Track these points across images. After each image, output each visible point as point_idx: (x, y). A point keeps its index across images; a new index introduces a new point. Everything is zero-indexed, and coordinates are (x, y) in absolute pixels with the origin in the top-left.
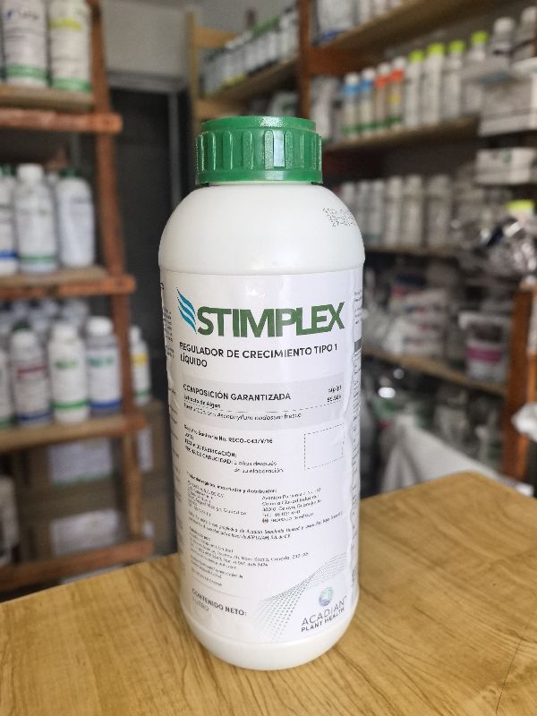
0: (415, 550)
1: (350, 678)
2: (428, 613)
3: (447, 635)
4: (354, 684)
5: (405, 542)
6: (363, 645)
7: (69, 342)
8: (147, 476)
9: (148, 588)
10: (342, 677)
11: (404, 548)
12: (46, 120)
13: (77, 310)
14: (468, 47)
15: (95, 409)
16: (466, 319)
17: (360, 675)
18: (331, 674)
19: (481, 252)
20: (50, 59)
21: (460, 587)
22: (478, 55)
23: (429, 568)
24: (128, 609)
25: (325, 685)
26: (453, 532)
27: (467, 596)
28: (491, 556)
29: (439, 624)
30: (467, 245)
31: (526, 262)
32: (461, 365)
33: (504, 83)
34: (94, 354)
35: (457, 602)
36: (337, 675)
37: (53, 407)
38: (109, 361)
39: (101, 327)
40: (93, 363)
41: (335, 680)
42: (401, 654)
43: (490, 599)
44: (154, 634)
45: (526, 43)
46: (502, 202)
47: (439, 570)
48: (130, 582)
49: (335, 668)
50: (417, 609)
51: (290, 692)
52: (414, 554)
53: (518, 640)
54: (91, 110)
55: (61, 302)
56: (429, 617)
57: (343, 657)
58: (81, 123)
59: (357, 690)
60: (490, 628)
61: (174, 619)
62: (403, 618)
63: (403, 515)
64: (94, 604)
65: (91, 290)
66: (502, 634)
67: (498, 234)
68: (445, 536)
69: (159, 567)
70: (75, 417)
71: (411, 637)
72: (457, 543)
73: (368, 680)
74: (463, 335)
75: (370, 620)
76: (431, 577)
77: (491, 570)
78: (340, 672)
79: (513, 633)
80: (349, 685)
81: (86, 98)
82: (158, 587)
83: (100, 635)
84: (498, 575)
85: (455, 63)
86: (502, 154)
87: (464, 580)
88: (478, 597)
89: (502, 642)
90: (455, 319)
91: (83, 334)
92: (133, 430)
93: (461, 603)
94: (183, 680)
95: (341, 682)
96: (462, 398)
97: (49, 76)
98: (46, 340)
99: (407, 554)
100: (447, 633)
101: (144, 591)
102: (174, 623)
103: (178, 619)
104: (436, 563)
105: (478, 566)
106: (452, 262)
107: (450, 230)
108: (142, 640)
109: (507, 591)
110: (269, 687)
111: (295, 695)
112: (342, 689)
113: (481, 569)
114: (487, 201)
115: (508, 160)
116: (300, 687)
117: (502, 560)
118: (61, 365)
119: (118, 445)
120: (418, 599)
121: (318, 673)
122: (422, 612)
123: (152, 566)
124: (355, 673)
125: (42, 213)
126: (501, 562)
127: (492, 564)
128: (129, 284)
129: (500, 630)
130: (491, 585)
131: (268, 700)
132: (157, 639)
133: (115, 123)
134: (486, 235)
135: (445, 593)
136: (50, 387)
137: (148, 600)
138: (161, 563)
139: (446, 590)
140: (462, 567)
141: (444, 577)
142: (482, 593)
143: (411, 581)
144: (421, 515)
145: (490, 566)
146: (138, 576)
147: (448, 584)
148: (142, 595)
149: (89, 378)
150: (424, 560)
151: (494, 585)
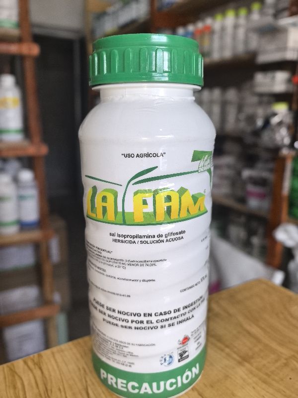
0: (227, 346)
7: (7, 185)
8: (56, 267)
9: (19, 385)
11: (219, 344)
13: (13, 165)
14: (250, 11)
15: (23, 226)
19: (257, 133)
21: (265, 382)
22: (255, 16)
23: (240, 363)
26: (255, 330)
27: (271, 390)
28: (285, 352)
30: (249, 129)
31: (283, 140)
32: (243, 200)
33: (272, 32)
34: (22, 192)
38: (31, 197)
39: (27, 176)
40: (21, 198)
45: (284, 10)
46: (270, 103)
47: (247, 365)
48: (5, 378)
52: (227, 350)
54: (20, 40)
55: (5, 160)
58: (13, 49)
65: (20, 153)
67: (267, 122)
68: (249, 333)
69: (30, 363)
70: (11, 231)
72: (258, 340)
74: (244, 183)
76: (241, 372)
77: (286, 365)
81: (15, 32)
82: (26, 383)
84: (292, 370)
85: (242, 21)
86: (270, 75)
87: (267, 374)
88: (279, 391)
90: (239, 174)
91: (16, 180)
92: (47, 238)
96: (243, 219)
99: (222, 350)
101: (15, 387)
104: (245, 359)
105: (276, 361)
107: (238, 120)
113: (278, 364)
114: (260, 103)
115: (273, 78)
117: (294, 356)
118: (1, 199)
119: (38, 247)
123: (25, 362)
126: (293, 357)
127: (286, 359)
128: (44, 150)
133: (34, 50)
134: (260, 123)
135: (254, 388)
138: (33, 360)
139: (254, 385)
140: (265, 362)
141: (251, 372)
142: (281, 387)
143: (227, 377)
144: (230, 315)
145: (285, 361)
146: (13, 372)
147: (255, 379)
148: (12, 391)
149: (19, 207)
150: (235, 356)
151: (290, 379)
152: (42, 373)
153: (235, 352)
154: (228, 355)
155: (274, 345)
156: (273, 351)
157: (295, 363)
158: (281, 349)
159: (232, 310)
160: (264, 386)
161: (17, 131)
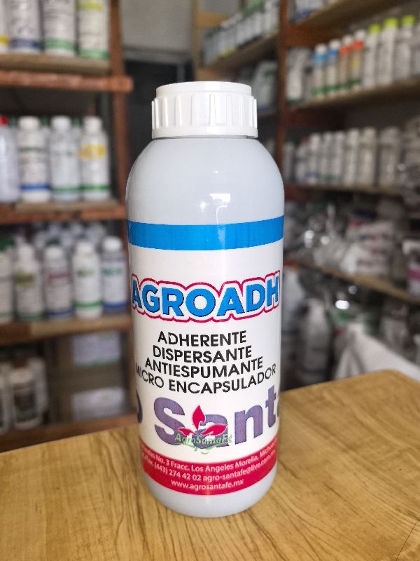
0: (333, 435)
1: (259, 543)
2: (337, 491)
3: (350, 511)
4: (262, 548)
5: (325, 427)
6: (276, 515)
7: (89, 255)
9: (105, 452)
10: (253, 541)
11: (324, 432)
12: (75, 82)
13: (97, 232)
14: (418, 20)
15: (107, 308)
16: (408, 246)
17: (268, 540)
18: (243, 538)
20: (78, 34)
21: (369, 470)
23: (344, 451)
24: (85, 469)
25: (237, 547)
26: (370, 421)
27: (374, 478)
28: (401, 444)
29: (345, 501)
30: (411, 185)
32: (403, 284)
34: (107, 266)
35: (364, 483)
36: (248, 540)
37: (75, 306)
38: (119, 271)
39: (113, 244)
40: (106, 272)
41: (245, 544)
42: (308, 526)
43: (394, 482)
44: (102, 492)
47: (353, 453)
48: (91, 446)
49: (248, 533)
50: (328, 486)
51: (206, 551)
52: (332, 438)
53: (415, 521)
54: (109, 74)
55: (86, 224)
56: (337, 494)
57: (256, 524)
58: (101, 84)
59: (263, 554)
60: (391, 509)
61: (120, 479)
62: (314, 493)
63: (328, 404)
64: (59, 462)
65: (107, 216)
66: (401, 515)
68: (362, 424)
69: (116, 435)
70: (91, 314)
71: (319, 511)
72: (371, 431)
73: (275, 547)
74: (405, 259)
75: (285, 493)
76: (345, 458)
77: (398, 456)
78: (251, 537)
79: (411, 514)
80: (257, 549)
81: (104, 64)
82: (112, 452)
83: (58, 489)
84: (405, 461)
85: (407, 34)
87: (373, 463)
88: (383, 479)
89: (400, 521)
90: (399, 246)
91: (100, 250)
93: (367, 484)
94: (117, 532)
95: (251, 546)
96: (403, 311)
97: (77, 47)
98: (70, 253)
99: (326, 438)
100: (351, 509)
101: (100, 454)
102: (119, 483)
103: (123, 480)
104: (351, 447)
105: (388, 452)
106: (398, 199)
107: (397, 172)
108: (91, 495)
109: (410, 476)
110: (189, 545)
111: (209, 554)
112: (250, 552)
113: (389, 455)
116: (215, 547)
117: (410, 449)
118: (81, 273)
119: (125, 337)
120: (330, 478)
121: (232, 536)
122: (332, 489)
123: (111, 434)
124: (264, 539)
125: (69, 154)
126: (410, 450)
127: (400, 451)
129: (400, 511)
130: (398, 469)
131: (185, 555)
132: (103, 496)
133: (127, 84)
135: (355, 474)
136: (73, 290)
137: (103, 462)
138: (119, 433)
139: (356, 471)
140: (373, 452)
141: (355, 460)
142: (388, 477)
143: (326, 462)
144: (343, 404)
145: (398, 453)
146: (99, 442)
147: (358, 466)
148: (98, 457)
149: (103, 284)
150: (340, 443)
151: (400, 470)
152: (128, 443)
153: (341, 441)
154: (333, 443)
155: (389, 437)
156: (386, 442)
157: (410, 456)
158: (395, 441)
159: (347, 401)
160: (367, 473)
161: (102, 188)
